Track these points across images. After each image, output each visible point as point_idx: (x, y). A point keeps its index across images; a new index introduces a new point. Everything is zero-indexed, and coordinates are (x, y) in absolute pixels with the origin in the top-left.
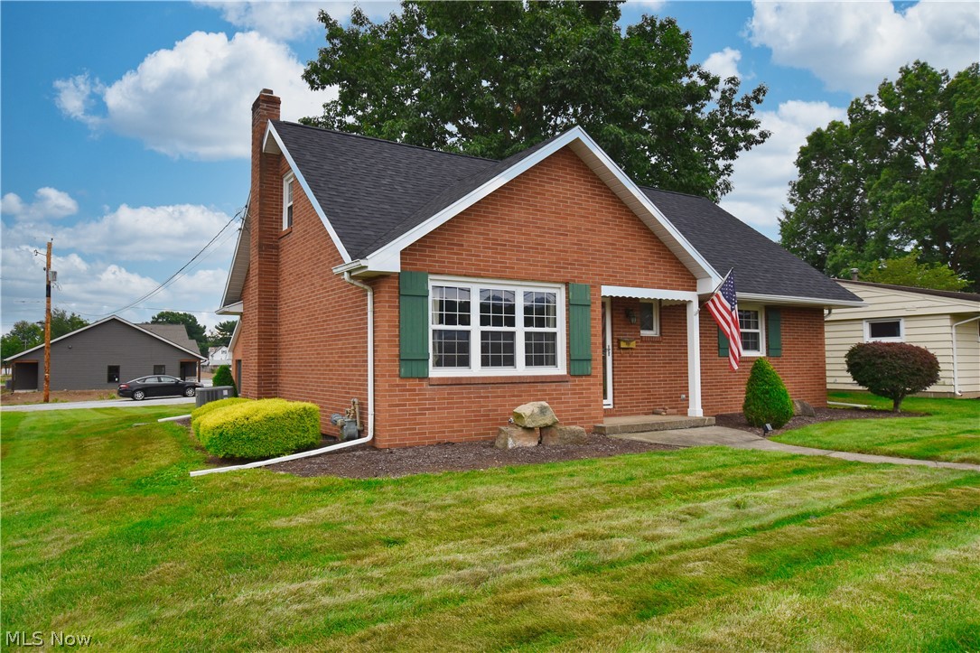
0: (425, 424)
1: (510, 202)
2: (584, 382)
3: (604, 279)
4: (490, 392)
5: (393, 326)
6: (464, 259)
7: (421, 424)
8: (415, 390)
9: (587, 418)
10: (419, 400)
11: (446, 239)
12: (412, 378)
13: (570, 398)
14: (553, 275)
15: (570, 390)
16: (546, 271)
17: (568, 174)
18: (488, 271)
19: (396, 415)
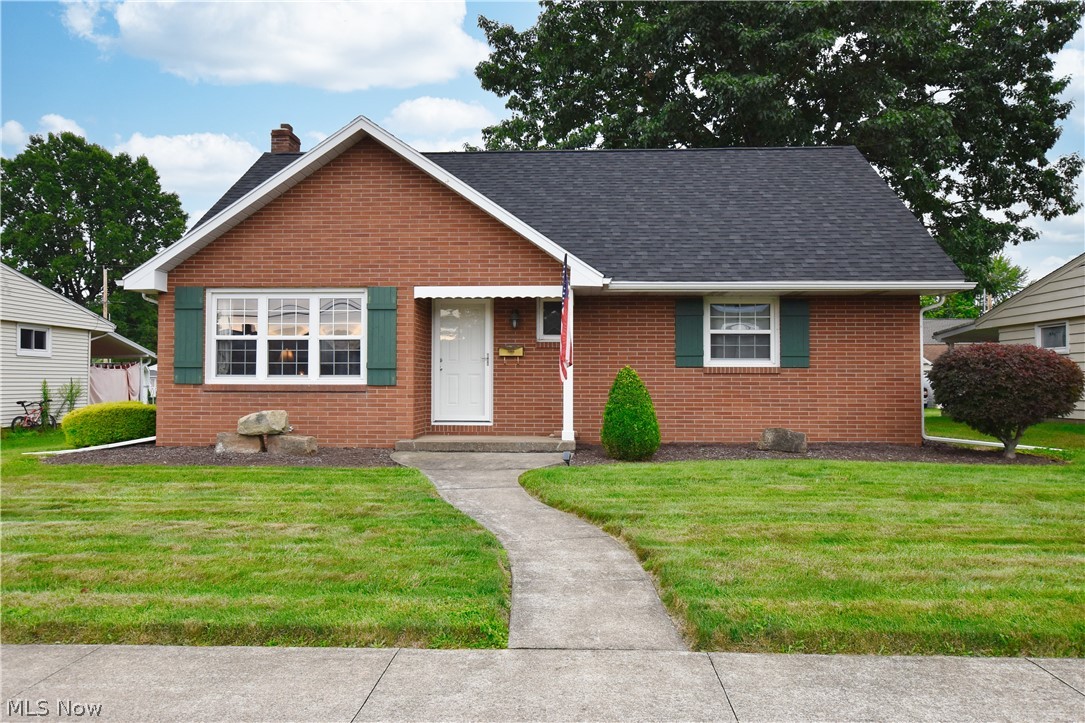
0: (199, 427)
1: (296, 209)
2: (387, 393)
3: (419, 279)
4: (268, 400)
5: (170, 337)
6: (242, 271)
7: (194, 426)
8: (189, 395)
9: (390, 432)
10: (194, 404)
11: (223, 254)
12: (185, 384)
13: (367, 410)
14: (348, 280)
15: (367, 401)
16: (340, 275)
17: (371, 169)
18: (270, 280)
19: (171, 418)
